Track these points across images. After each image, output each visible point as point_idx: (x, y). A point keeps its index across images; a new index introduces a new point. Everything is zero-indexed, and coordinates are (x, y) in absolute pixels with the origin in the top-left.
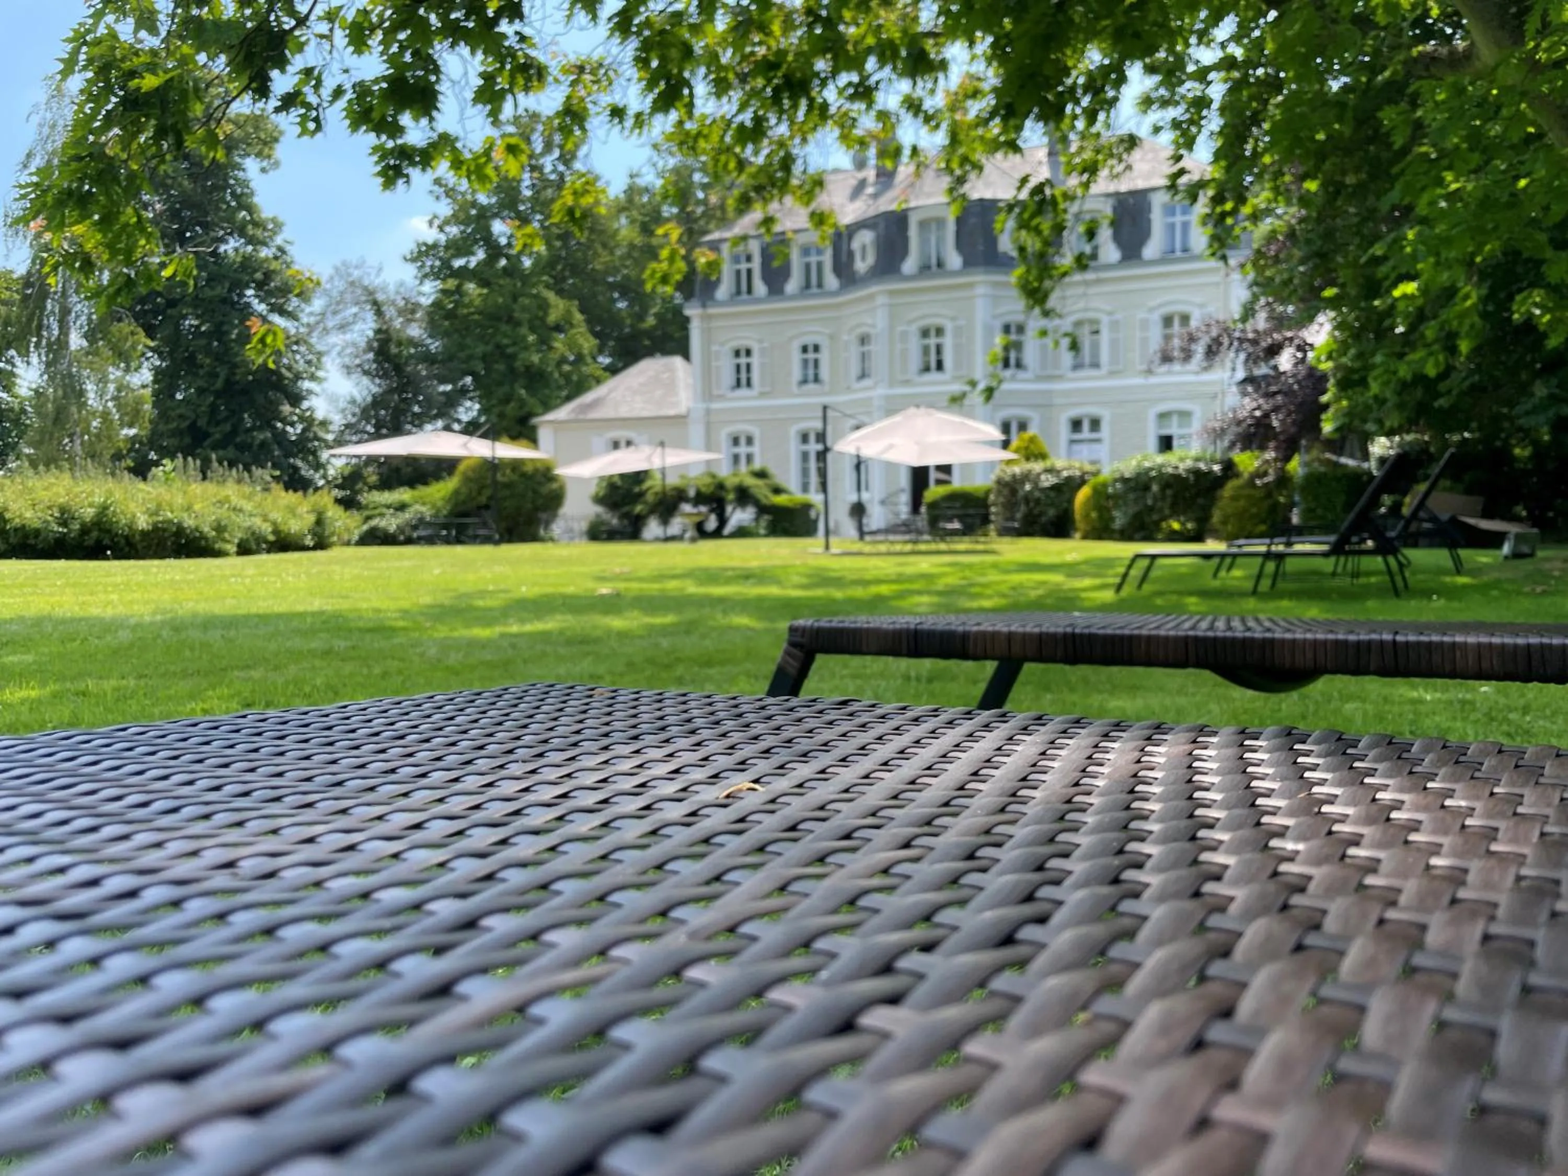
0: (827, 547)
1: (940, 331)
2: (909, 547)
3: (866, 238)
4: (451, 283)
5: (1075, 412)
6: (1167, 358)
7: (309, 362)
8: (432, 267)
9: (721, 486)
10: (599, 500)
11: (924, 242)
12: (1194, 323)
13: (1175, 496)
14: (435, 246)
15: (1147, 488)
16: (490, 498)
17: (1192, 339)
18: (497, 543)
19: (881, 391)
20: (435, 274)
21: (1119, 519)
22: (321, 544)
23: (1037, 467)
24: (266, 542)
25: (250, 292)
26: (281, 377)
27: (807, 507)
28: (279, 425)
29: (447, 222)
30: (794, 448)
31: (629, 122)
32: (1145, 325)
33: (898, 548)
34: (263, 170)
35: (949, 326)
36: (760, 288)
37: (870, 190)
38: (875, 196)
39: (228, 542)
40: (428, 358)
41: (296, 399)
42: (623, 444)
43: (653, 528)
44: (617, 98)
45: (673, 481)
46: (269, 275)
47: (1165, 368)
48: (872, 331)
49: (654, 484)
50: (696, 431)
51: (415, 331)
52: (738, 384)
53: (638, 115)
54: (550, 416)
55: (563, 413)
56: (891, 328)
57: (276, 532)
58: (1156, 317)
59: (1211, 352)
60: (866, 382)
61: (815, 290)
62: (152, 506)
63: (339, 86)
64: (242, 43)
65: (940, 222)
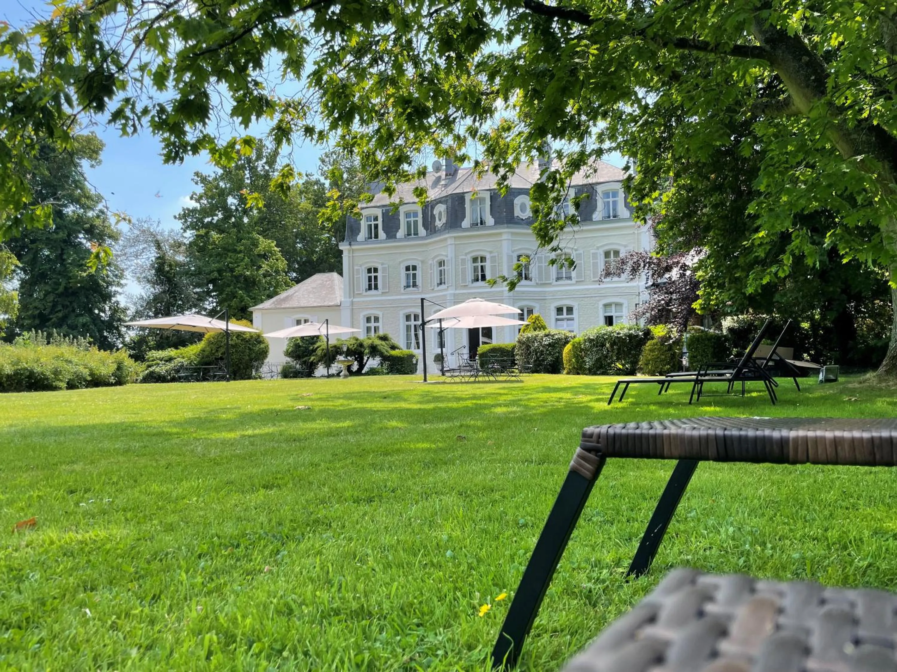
0: (425, 380)
1: (483, 259)
2: (472, 379)
3: (441, 208)
4: (202, 232)
5: (559, 304)
6: (608, 274)
7: (116, 276)
8: (191, 223)
9: (361, 345)
10: (288, 354)
11: (473, 211)
12: (622, 255)
13: (619, 349)
14: (194, 210)
15: (603, 345)
16: (223, 354)
17: (623, 262)
18: (228, 380)
19: (451, 291)
20: (193, 227)
21: (589, 362)
22: (120, 382)
23: (541, 333)
24: (85, 380)
25: (81, 236)
26: (98, 285)
27: (412, 356)
28: (96, 311)
29: (201, 197)
30: (402, 323)
31: (315, 136)
32: (595, 255)
33: (467, 379)
34: (92, 166)
35: (488, 256)
36: (382, 235)
37: (443, 182)
38: (446, 186)
39: (61, 381)
40: (187, 273)
41: (107, 297)
42: (303, 322)
43: (321, 370)
44: (309, 122)
45: (333, 342)
46: (93, 227)
47: (608, 279)
48: (445, 259)
49: (322, 344)
50: (346, 314)
51: (181, 258)
52: (370, 288)
53: (321, 133)
54: (260, 306)
55: (268, 304)
56: (456, 256)
57: (92, 374)
58: (601, 252)
59: (635, 270)
60: (442, 287)
61: (413, 236)
62: (15, 359)
63: (146, 107)
64: (85, 79)
65: (482, 200)
